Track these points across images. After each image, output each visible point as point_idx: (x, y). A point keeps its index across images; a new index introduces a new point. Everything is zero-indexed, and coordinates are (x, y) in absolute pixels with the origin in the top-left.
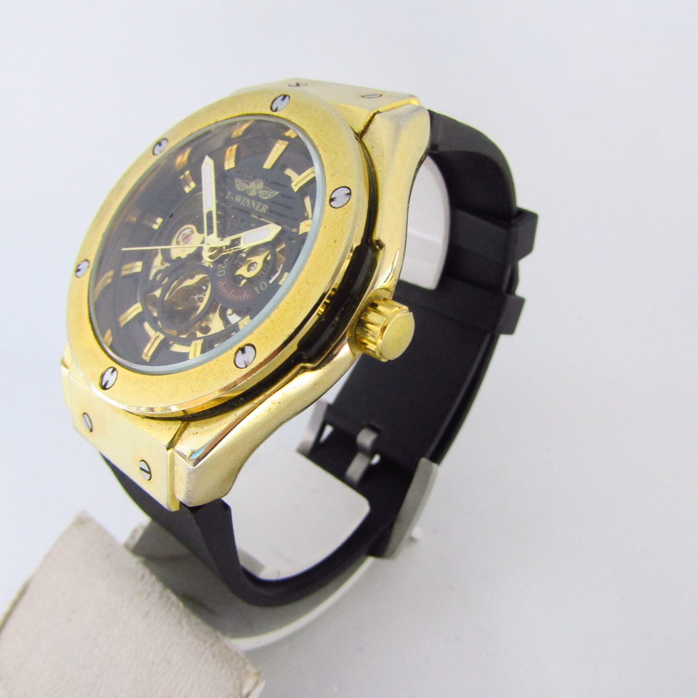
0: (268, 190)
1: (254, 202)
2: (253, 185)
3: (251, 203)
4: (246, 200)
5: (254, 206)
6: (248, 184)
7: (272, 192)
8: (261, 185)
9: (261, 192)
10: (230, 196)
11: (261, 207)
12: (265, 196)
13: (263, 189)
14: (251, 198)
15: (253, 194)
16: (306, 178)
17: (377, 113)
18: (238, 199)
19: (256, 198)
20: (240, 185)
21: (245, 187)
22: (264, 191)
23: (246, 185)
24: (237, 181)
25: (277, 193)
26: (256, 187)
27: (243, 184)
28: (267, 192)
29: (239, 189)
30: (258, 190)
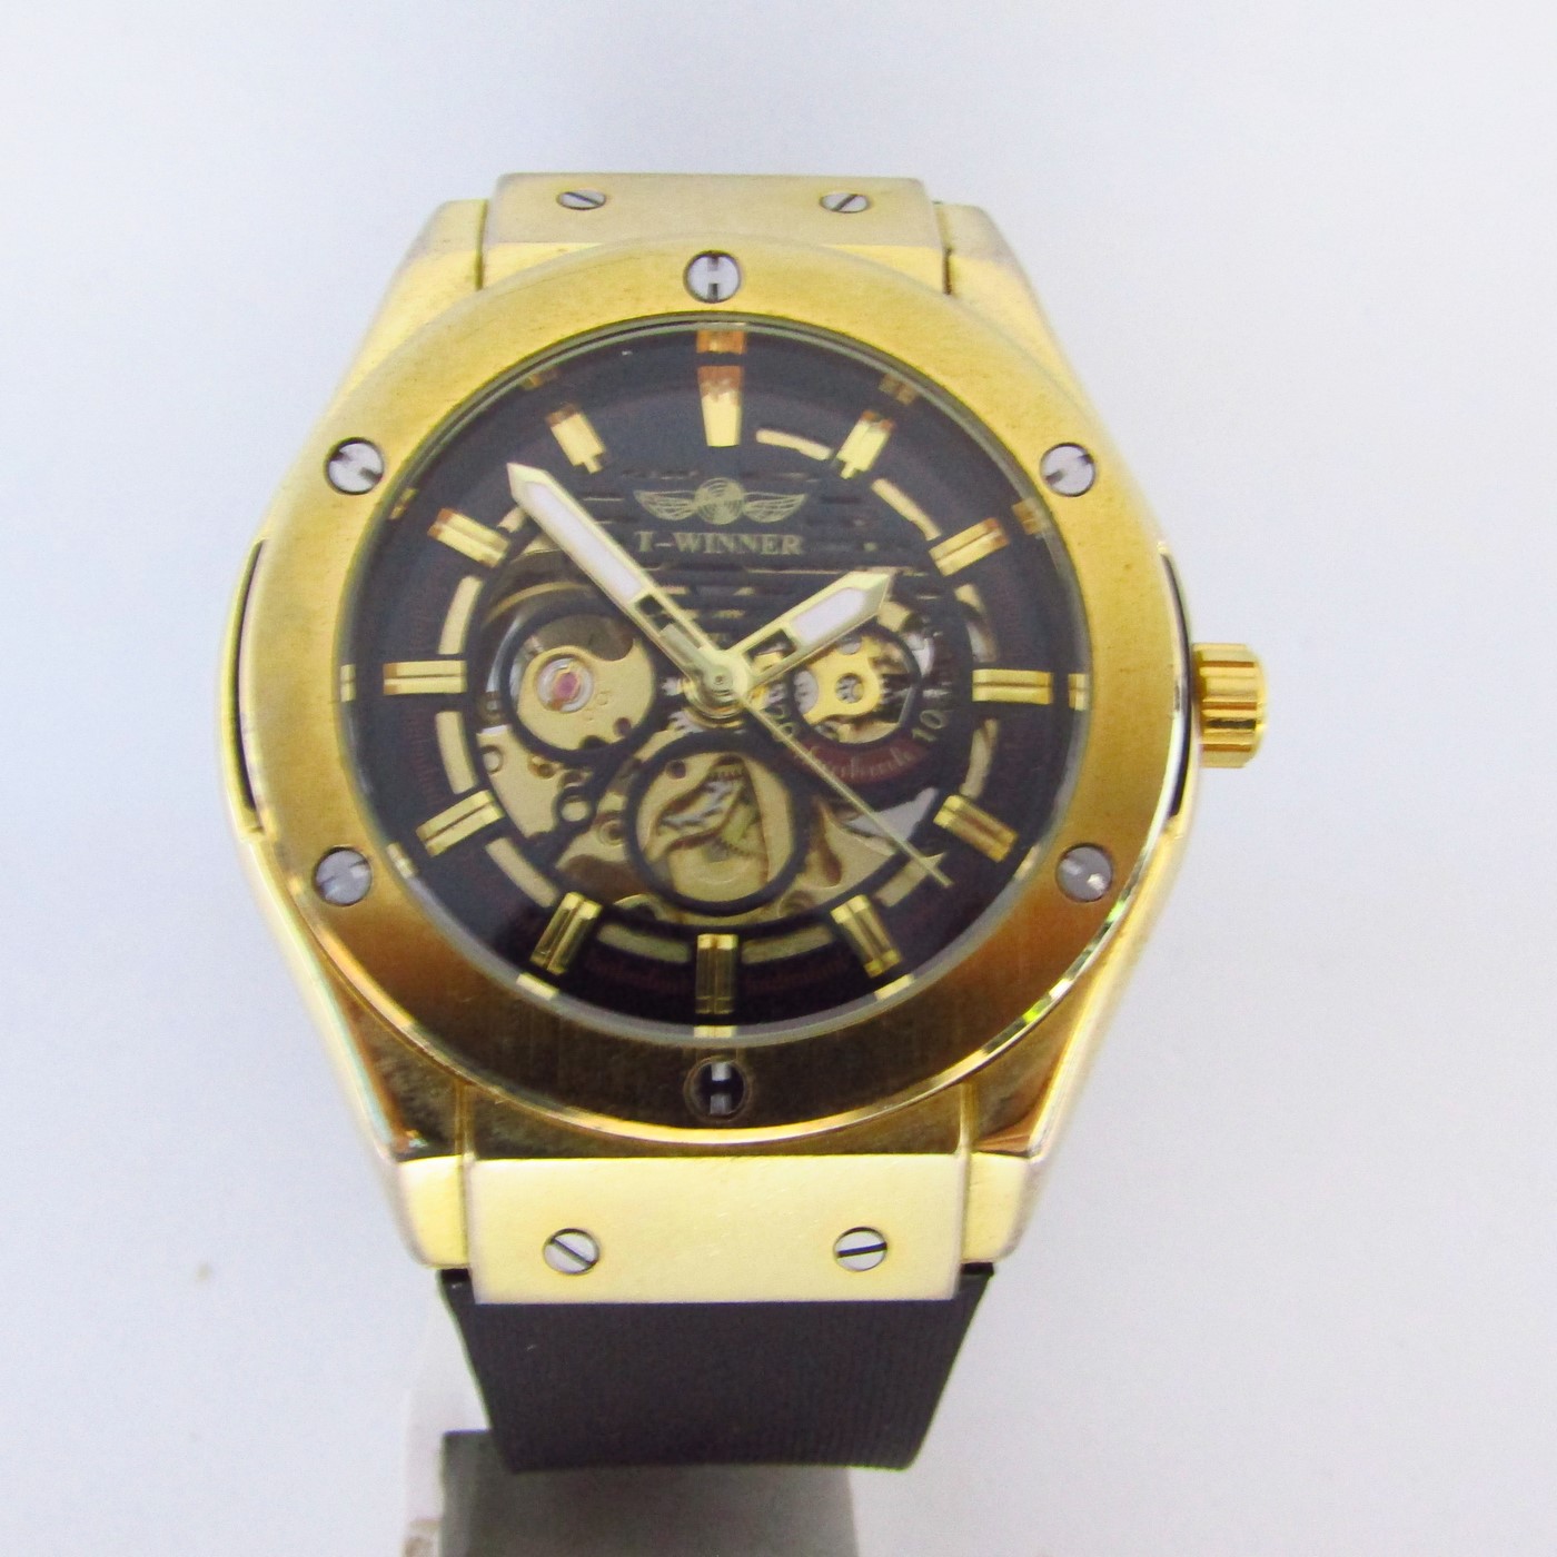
0: (770, 498)
1: (745, 538)
3: (737, 541)
4: (716, 539)
5: (752, 546)
7: (783, 501)
8: (734, 491)
9: (748, 507)
10: (654, 540)
11: (779, 543)
12: (769, 513)
13: (751, 498)
14: (727, 529)
16: (864, 445)
17: (948, 252)
18: (687, 542)
19: (744, 525)
20: (664, 506)
21: (686, 508)
22: (756, 503)
23: (685, 501)
24: (643, 497)
25: (800, 499)
26: (722, 500)
27: (671, 500)
28: (767, 502)
29: (668, 516)
30: (735, 505)
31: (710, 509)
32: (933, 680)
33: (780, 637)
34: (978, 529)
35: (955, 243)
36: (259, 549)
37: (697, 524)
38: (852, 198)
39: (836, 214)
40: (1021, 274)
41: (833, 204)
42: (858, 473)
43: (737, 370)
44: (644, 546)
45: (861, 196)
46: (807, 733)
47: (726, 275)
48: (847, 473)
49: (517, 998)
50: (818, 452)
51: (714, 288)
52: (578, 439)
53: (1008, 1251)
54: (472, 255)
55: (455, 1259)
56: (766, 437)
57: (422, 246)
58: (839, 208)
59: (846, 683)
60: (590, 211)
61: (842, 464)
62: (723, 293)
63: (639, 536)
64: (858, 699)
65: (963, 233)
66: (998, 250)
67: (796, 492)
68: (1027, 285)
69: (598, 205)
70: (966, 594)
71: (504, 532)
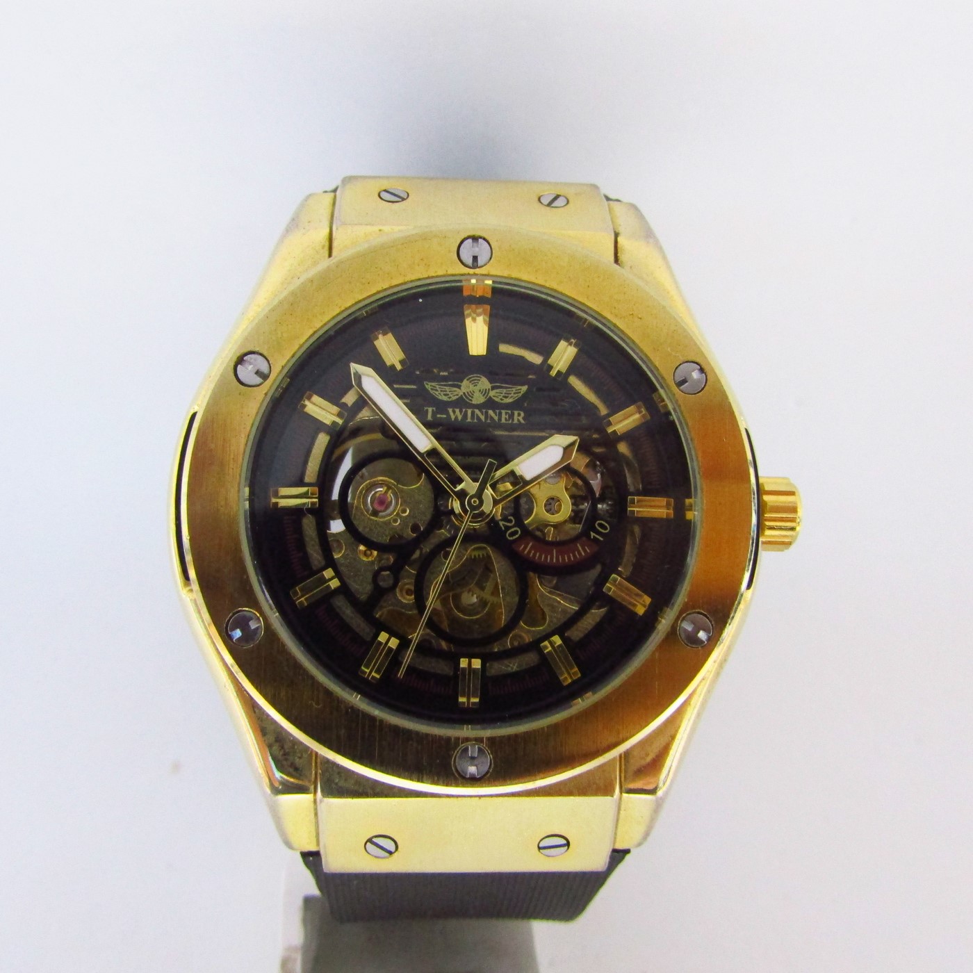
0: (506, 388)
1: (491, 412)
2: (466, 387)
3: (487, 415)
4: (473, 413)
5: (496, 418)
6: (459, 387)
7: (514, 389)
8: (484, 383)
9: (492, 394)
10: (434, 414)
11: (511, 416)
12: (506, 397)
13: (493, 388)
14: (479, 407)
15: (479, 399)
16: (564, 354)
17: (616, 235)
18: (455, 415)
19: (490, 404)
20: (442, 392)
21: (455, 393)
22: (498, 390)
23: (455, 389)
24: (429, 386)
25: (524, 388)
26: (477, 388)
27: (447, 388)
28: (505, 391)
29: (445, 398)
30: (485, 393)
31: (471, 394)
32: (602, 499)
33: (512, 473)
34: (632, 408)
35: (621, 230)
36: (194, 416)
37: (462, 403)
38: (557, 197)
39: (548, 208)
40: (660, 249)
41: (546, 201)
42: (559, 373)
43: (488, 307)
44: (430, 417)
45: (563, 196)
46: (527, 533)
47: (482, 250)
48: (553, 373)
49: (351, 705)
50: (535, 359)
51: (475, 258)
52: (389, 348)
53: (639, 844)
54: (326, 231)
55: (313, 848)
56: (504, 348)
57: (294, 224)
58: (549, 205)
59: (551, 501)
60: (397, 204)
61: (550, 367)
62: (480, 262)
63: (427, 410)
64: (558, 512)
65: (626, 223)
66: (648, 234)
67: (523, 384)
68: (664, 258)
69: (403, 199)
70: (623, 448)
71: (343, 406)
